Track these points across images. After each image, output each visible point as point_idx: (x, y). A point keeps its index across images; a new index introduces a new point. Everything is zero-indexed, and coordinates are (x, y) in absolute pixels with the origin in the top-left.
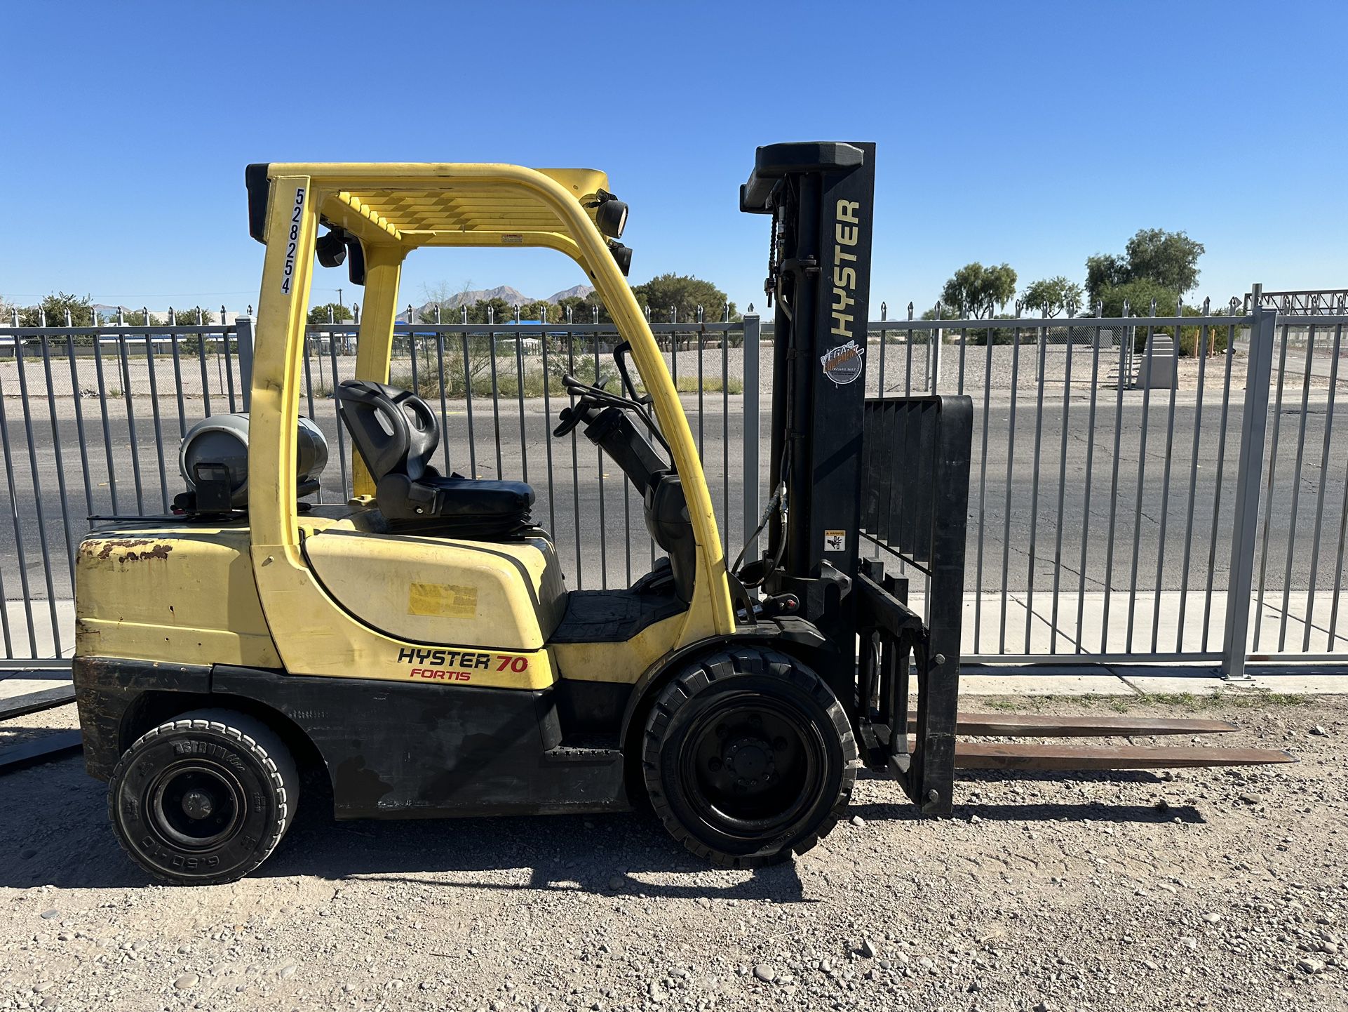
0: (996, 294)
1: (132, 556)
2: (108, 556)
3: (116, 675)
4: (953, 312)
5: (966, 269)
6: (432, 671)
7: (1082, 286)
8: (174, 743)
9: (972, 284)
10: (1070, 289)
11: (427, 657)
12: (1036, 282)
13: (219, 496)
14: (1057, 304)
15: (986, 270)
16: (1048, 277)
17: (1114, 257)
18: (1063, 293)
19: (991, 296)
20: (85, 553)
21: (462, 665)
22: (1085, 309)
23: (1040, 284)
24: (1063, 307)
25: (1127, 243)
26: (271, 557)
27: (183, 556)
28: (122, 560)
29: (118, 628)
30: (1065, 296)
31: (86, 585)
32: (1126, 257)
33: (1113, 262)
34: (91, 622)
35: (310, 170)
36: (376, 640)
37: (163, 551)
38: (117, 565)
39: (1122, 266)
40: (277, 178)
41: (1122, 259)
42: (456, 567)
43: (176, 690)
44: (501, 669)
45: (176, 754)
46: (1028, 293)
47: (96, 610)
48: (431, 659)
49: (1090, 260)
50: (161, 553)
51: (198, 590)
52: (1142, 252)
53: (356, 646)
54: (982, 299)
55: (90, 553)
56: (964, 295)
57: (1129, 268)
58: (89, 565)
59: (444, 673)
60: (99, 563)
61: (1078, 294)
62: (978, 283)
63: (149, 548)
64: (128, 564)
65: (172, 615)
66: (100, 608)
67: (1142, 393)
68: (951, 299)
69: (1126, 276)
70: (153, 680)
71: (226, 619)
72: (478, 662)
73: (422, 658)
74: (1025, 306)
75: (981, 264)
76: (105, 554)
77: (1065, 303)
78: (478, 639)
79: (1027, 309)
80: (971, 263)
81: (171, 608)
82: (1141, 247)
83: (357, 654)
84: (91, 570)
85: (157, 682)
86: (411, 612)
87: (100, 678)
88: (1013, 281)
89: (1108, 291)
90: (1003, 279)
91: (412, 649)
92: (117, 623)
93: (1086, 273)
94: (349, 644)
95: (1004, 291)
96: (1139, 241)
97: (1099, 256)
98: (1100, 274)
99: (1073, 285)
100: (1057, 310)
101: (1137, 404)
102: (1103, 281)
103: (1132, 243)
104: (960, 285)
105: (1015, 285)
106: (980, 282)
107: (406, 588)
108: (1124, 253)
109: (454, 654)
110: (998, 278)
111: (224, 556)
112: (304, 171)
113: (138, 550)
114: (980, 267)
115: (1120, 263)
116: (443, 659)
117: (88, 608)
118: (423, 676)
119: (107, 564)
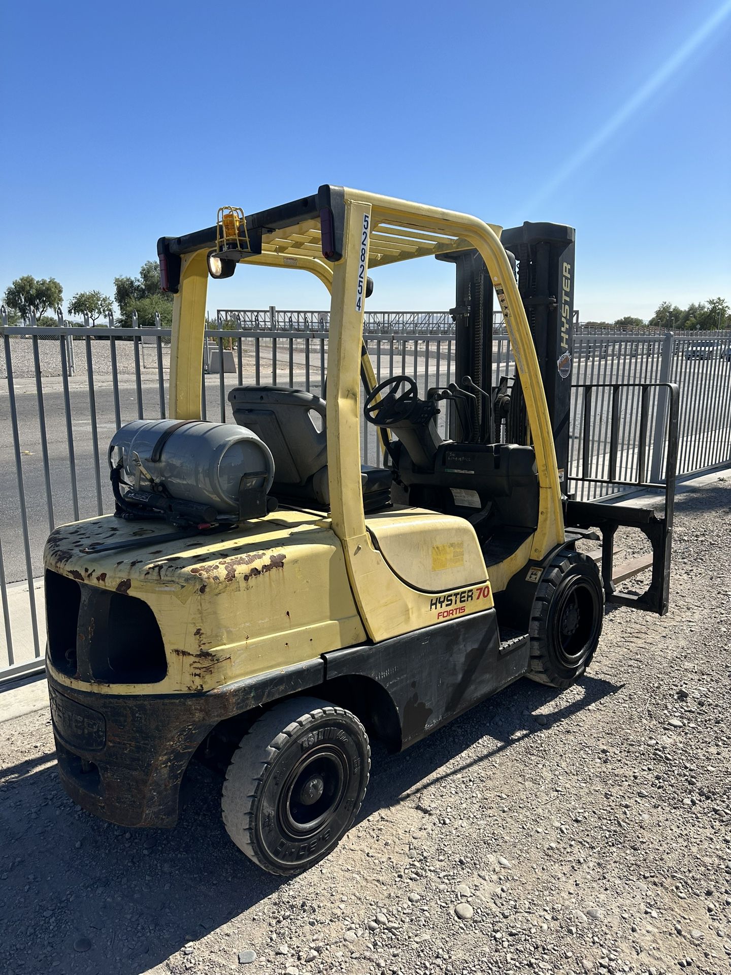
0: (49, 301)
1: (255, 572)
2: (234, 577)
3: (252, 695)
4: (15, 313)
5: (21, 280)
6: (447, 611)
7: (112, 298)
8: (300, 742)
9: (28, 292)
10: (104, 300)
11: (443, 601)
12: (79, 293)
13: (258, 502)
14: (97, 311)
15: (37, 282)
16: (87, 290)
17: (133, 279)
18: (100, 302)
19: (44, 302)
20: (212, 580)
21: (461, 602)
22: (117, 314)
23: (82, 295)
24: (101, 313)
25: (140, 270)
26: (360, 546)
27: (295, 561)
28: (246, 578)
29: (247, 647)
30: (101, 305)
31: (215, 613)
32: (141, 279)
33: (132, 282)
34: (222, 650)
35: (371, 199)
36: (419, 597)
37: (278, 561)
38: (243, 584)
39: (139, 286)
40: (351, 202)
41: (138, 281)
42: (452, 529)
43: (300, 690)
44: (478, 598)
45: (303, 749)
46: (74, 302)
47: (225, 636)
48: (446, 603)
49: (117, 280)
50: (278, 563)
51: (308, 589)
52: (152, 277)
53: (410, 607)
54: (38, 304)
55: (216, 578)
56: (23, 300)
57: (144, 287)
58: (217, 591)
59: (453, 610)
60: (226, 586)
61: (110, 304)
62: (33, 292)
63: (266, 560)
64: (252, 581)
65: (288, 620)
66: (229, 632)
67: (218, 376)
68: (12, 303)
69: (142, 294)
70: (282, 688)
71: (328, 610)
72: (468, 596)
73: (441, 603)
74: (73, 311)
75: (33, 277)
76: (231, 577)
77: (102, 310)
78: (466, 580)
79: (75, 313)
80: (26, 276)
81: (288, 613)
82: (150, 274)
83: (410, 611)
84: (220, 595)
85: (285, 688)
86: (434, 569)
87: (238, 704)
88: (60, 291)
89: (134, 303)
90: (53, 289)
91: (438, 597)
92: (245, 642)
93: (114, 290)
94: (406, 606)
95: (55, 299)
96: (148, 269)
97: (123, 277)
98: (125, 291)
99: (106, 297)
100: (97, 315)
101: (216, 384)
102: (128, 295)
103: (144, 270)
104: (19, 292)
105: (62, 295)
106: (34, 291)
107: (430, 549)
108: (139, 277)
109: (456, 595)
110: (48, 289)
111: (324, 554)
112: (368, 199)
113: (258, 564)
114: (32, 280)
115: (137, 284)
116: (451, 600)
117: (217, 636)
118: (444, 617)
119: (234, 586)
